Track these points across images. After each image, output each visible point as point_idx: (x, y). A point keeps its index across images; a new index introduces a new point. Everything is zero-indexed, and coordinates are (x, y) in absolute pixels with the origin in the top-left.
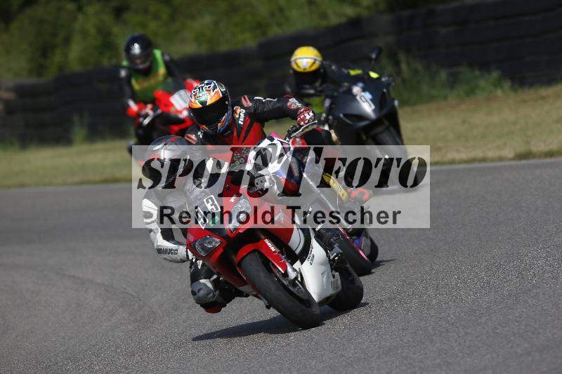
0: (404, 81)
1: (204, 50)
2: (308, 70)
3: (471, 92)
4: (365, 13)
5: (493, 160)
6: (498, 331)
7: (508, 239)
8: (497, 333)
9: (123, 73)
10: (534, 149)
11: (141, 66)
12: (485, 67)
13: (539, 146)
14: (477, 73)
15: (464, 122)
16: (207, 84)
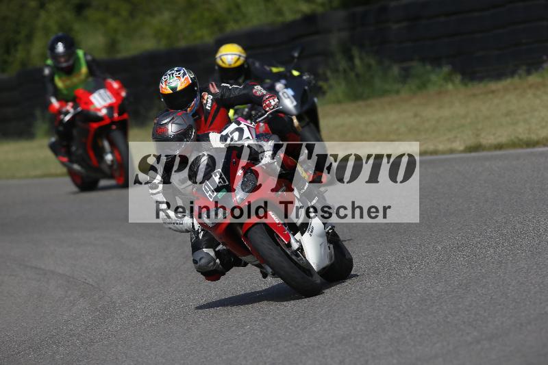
0: (357, 76)
1: (162, 45)
2: (233, 66)
3: (423, 86)
4: (320, 10)
5: (443, 153)
6: (449, 320)
7: (458, 229)
8: (448, 322)
9: (47, 71)
10: (484, 142)
11: (64, 65)
12: (436, 62)
13: (488, 139)
14: (429, 67)
15: (416, 115)
16: (177, 71)
